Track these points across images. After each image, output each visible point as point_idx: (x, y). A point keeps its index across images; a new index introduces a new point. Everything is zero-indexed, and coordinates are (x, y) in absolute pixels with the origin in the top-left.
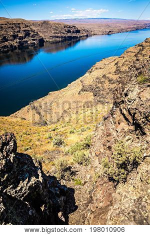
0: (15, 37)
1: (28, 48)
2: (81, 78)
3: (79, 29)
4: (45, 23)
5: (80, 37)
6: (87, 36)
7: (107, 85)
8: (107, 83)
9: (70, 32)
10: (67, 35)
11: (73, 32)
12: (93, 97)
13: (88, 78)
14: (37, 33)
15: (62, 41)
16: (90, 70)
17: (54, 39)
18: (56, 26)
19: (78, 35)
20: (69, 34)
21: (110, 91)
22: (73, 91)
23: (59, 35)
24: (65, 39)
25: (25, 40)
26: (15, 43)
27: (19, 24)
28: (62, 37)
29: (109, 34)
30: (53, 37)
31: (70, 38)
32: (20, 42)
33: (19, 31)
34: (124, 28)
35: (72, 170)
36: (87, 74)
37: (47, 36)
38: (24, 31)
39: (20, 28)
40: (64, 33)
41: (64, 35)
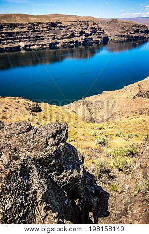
0: (82, 33)
1: (92, 45)
2: (139, 82)
4: (114, 21)
5: (148, 38)
9: (138, 32)
10: (134, 35)
11: (142, 32)
13: (147, 83)
14: (103, 31)
15: (127, 41)
17: (119, 38)
18: (124, 25)
19: (146, 35)
20: (136, 34)
22: (128, 94)
23: (125, 34)
24: (131, 39)
25: (91, 37)
26: (81, 39)
27: (88, 21)
28: (128, 37)
30: (118, 36)
31: (137, 38)
32: (85, 39)
33: (86, 29)
35: (111, 173)
36: (147, 79)
37: (112, 34)
38: (92, 28)
39: (88, 26)
40: (131, 33)
41: (131, 35)
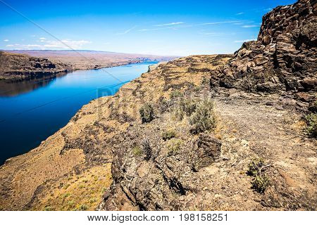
2: (61, 130)
3: (53, 63)
5: (56, 73)
6: (66, 72)
7: (102, 135)
8: (102, 132)
9: (40, 67)
10: (35, 71)
11: (45, 67)
12: (83, 155)
13: (73, 129)
15: (27, 79)
16: (75, 117)
17: (12, 77)
19: (52, 70)
20: (38, 70)
21: (107, 142)
22: (51, 151)
23: (22, 70)
24: (32, 76)
28: (27, 73)
29: (95, 68)
30: (11, 73)
31: (40, 75)
34: (114, 61)
36: (71, 124)
40: (29, 68)
41: (30, 71)
